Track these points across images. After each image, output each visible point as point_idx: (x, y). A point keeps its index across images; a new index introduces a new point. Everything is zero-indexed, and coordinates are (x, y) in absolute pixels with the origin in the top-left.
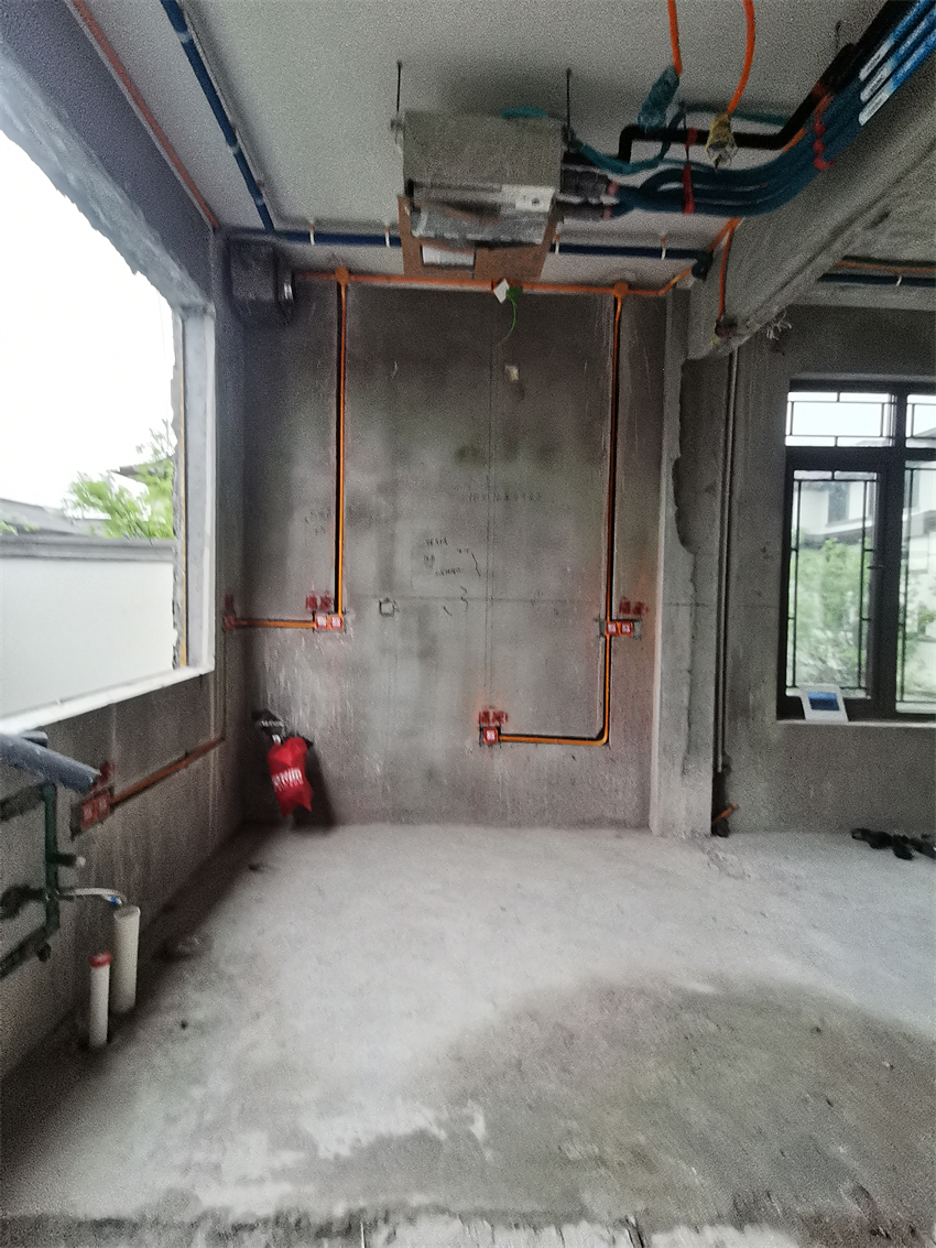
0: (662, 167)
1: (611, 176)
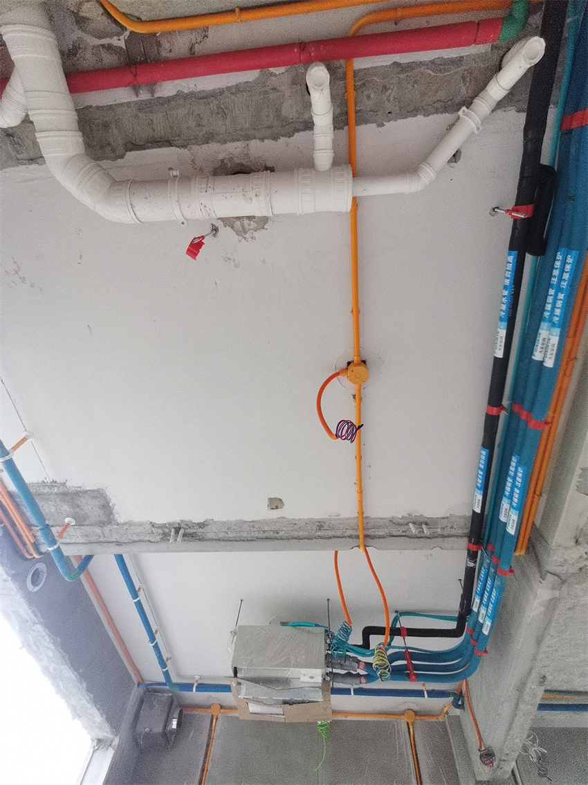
0: (391, 651)
1: (360, 658)
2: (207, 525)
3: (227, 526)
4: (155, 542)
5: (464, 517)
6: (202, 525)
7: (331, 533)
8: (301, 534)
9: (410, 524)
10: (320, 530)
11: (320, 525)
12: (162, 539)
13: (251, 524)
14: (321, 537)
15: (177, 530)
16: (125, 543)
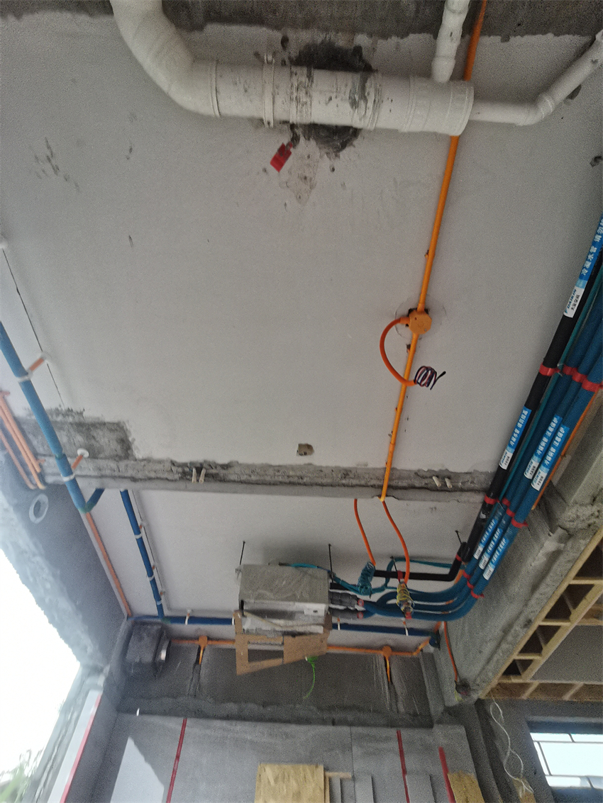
0: (387, 591)
1: (359, 596)
2: (230, 467)
3: (252, 469)
4: (172, 481)
5: (486, 473)
6: (226, 467)
7: (355, 482)
8: (325, 481)
9: (434, 478)
10: (345, 478)
11: (346, 473)
12: (181, 478)
13: (276, 468)
14: (344, 485)
15: (199, 470)
16: (141, 480)
